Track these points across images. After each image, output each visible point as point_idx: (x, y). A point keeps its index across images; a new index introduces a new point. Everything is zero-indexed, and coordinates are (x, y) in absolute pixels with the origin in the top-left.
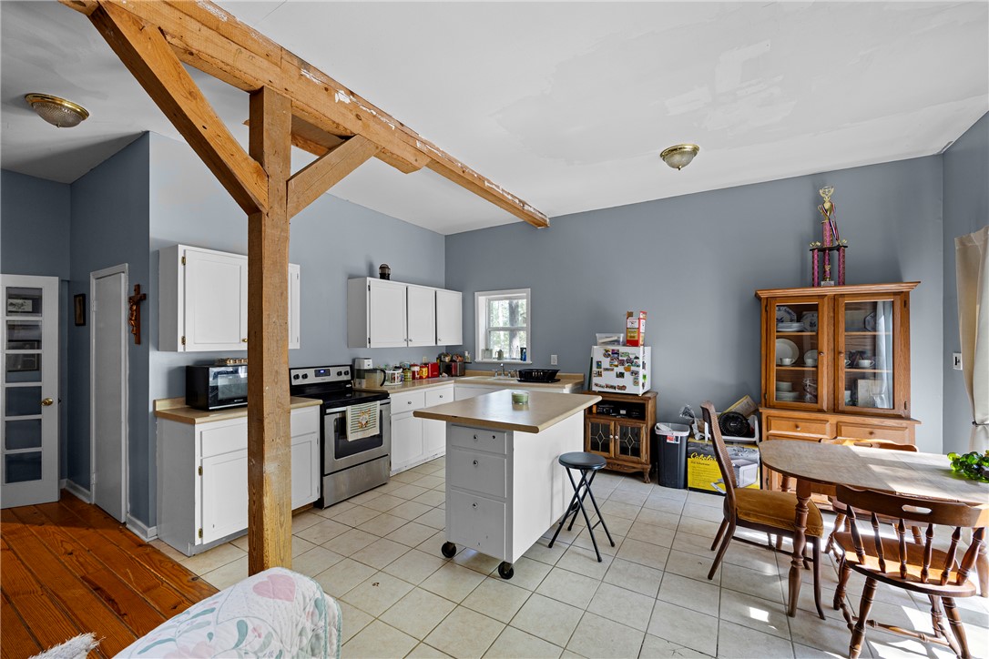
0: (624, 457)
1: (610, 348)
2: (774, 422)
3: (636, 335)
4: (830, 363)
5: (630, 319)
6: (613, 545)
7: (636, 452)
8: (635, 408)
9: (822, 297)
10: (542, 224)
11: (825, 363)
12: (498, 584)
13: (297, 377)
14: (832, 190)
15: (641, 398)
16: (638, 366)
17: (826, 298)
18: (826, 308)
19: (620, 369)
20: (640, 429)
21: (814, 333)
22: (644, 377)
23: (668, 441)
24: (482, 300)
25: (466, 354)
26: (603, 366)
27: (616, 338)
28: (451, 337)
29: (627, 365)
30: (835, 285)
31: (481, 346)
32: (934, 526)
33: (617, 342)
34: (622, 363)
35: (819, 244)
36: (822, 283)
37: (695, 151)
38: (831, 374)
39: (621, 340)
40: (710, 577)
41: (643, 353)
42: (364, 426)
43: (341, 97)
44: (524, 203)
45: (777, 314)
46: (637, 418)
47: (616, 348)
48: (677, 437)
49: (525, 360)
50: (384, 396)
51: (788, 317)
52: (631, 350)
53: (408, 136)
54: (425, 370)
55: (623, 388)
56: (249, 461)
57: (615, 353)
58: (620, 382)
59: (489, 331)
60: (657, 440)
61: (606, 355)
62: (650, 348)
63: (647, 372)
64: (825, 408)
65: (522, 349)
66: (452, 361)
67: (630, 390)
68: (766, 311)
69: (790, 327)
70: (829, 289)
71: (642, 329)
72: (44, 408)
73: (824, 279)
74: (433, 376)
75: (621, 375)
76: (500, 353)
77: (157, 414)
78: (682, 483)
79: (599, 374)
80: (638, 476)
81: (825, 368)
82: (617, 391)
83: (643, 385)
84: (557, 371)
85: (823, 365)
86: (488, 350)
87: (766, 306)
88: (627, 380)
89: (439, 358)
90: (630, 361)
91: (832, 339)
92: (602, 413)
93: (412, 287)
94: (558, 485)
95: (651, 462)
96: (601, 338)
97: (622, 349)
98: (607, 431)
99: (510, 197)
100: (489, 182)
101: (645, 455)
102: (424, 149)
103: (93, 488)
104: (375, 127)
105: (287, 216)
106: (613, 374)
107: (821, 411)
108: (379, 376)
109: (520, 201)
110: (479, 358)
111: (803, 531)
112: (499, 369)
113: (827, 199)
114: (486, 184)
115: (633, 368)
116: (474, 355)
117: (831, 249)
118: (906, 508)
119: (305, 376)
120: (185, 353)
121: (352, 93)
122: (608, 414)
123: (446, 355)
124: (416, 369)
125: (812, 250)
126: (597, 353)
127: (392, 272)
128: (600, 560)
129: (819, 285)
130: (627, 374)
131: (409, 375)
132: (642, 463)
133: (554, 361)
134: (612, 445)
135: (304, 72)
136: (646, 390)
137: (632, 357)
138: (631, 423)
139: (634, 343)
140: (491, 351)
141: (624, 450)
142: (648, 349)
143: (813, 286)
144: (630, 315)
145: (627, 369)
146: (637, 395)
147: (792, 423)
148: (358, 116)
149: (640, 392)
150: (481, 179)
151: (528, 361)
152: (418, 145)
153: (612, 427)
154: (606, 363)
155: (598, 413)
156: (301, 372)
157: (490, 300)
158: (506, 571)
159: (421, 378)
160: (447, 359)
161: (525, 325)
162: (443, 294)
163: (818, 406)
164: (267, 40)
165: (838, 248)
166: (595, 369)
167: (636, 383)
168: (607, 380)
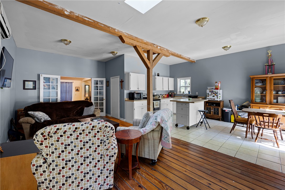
0: (215, 115)
1: (211, 90)
2: (253, 107)
3: (218, 87)
4: (269, 93)
5: (216, 83)
6: (210, 128)
7: (218, 114)
8: (218, 104)
9: (267, 77)
10: (194, 62)
11: (268, 93)
12: (186, 130)
13: (144, 96)
14: (271, 51)
15: (219, 102)
16: (218, 94)
17: (268, 77)
18: (268, 80)
19: (214, 95)
20: (219, 108)
21: (265, 86)
22: (220, 97)
23: (226, 111)
24: (178, 80)
25: (175, 92)
26: (209, 94)
27: (213, 88)
28: (171, 89)
29: (215, 94)
30: (272, 74)
31: (178, 90)
32: (270, 117)
33: (213, 89)
34: (214, 93)
35: (267, 64)
36: (268, 74)
37: (230, 47)
38: (270, 96)
39: (214, 88)
40: (230, 133)
41: (220, 92)
42: (157, 105)
43: (159, 48)
44: (190, 58)
45: (255, 81)
46: (218, 106)
47: (212, 90)
48: (228, 111)
49: (190, 93)
50: (160, 100)
51: (260, 82)
52: (216, 91)
53: (168, 51)
54: (166, 96)
55: (214, 99)
56: (147, 105)
57: (212, 91)
58: (214, 98)
59: (180, 87)
60: (223, 111)
61: (210, 92)
62: (222, 90)
63: (221, 95)
64: (268, 103)
65: (189, 91)
66: (171, 94)
67: (216, 99)
68: (252, 81)
69: (259, 84)
70: (270, 75)
71: (219, 86)
72: (104, 100)
73: (269, 73)
74: (167, 97)
75: (214, 96)
76: (183, 92)
77: (125, 101)
78: (230, 121)
79: (208, 96)
80: (218, 120)
81: (268, 94)
82: (213, 100)
83: (220, 99)
84: (198, 96)
85: (267, 93)
86: (180, 91)
87: (252, 79)
88: (215, 97)
89: (168, 93)
90: (216, 93)
91: (270, 87)
92: (209, 105)
93: (164, 78)
94: (198, 116)
95: (222, 116)
96: (209, 88)
97: (214, 90)
98: (210, 109)
99: (186, 58)
100: (182, 55)
101: (220, 115)
102: (171, 52)
103: (111, 114)
104: (163, 51)
105: (152, 68)
106: (212, 96)
107: (267, 104)
108: (158, 96)
109: (189, 58)
110: (178, 93)
111: (249, 122)
112: (183, 96)
113: (269, 53)
114: (182, 56)
115: (217, 95)
116: (177, 93)
117: (271, 65)
118: (264, 115)
119: (145, 96)
120: (130, 90)
121: (160, 46)
122: (211, 105)
123: (170, 93)
124: (164, 95)
125: (266, 66)
126: (208, 91)
127: (160, 75)
128: (207, 129)
129: (267, 74)
130: (215, 96)
131: (163, 96)
132: (219, 116)
133: (197, 93)
134: (212, 112)
135: (154, 46)
136: (220, 100)
137: (217, 92)
138: (216, 107)
139: (217, 89)
140: (181, 92)
141: (215, 113)
142: (221, 91)
143: (266, 74)
144: (216, 82)
145: (215, 95)
146: (218, 101)
147: (258, 107)
148: (161, 50)
149: (219, 100)
150: (181, 55)
151: (190, 94)
152: (170, 52)
153: (212, 108)
154: (210, 93)
155: (208, 105)
156: (144, 95)
157: (180, 80)
158: (188, 128)
159: (165, 97)
160: (170, 94)
161: (189, 86)
162: (170, 79)
163: (266, 103)
164: (150, 43)
165: (273, 65)
166: (207, 95)
167: (217, 98)
168: (210, 97)
